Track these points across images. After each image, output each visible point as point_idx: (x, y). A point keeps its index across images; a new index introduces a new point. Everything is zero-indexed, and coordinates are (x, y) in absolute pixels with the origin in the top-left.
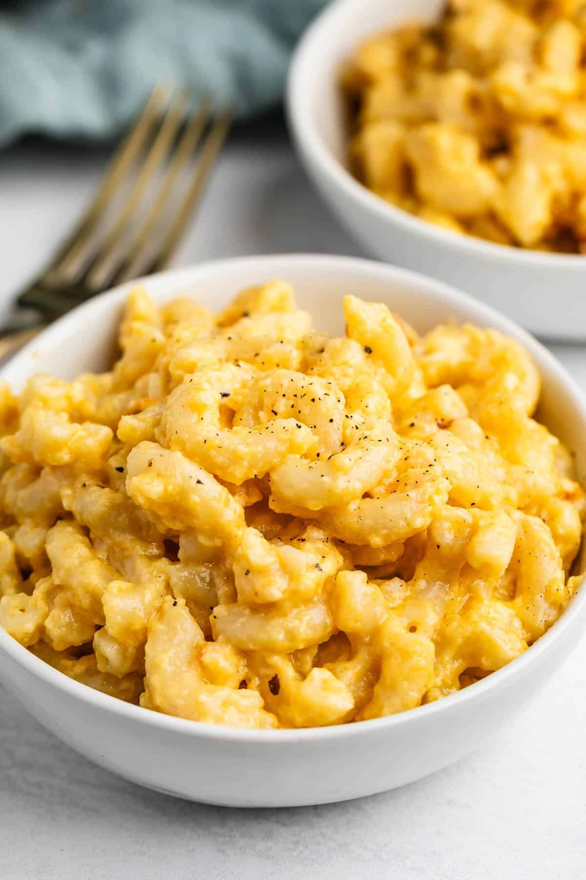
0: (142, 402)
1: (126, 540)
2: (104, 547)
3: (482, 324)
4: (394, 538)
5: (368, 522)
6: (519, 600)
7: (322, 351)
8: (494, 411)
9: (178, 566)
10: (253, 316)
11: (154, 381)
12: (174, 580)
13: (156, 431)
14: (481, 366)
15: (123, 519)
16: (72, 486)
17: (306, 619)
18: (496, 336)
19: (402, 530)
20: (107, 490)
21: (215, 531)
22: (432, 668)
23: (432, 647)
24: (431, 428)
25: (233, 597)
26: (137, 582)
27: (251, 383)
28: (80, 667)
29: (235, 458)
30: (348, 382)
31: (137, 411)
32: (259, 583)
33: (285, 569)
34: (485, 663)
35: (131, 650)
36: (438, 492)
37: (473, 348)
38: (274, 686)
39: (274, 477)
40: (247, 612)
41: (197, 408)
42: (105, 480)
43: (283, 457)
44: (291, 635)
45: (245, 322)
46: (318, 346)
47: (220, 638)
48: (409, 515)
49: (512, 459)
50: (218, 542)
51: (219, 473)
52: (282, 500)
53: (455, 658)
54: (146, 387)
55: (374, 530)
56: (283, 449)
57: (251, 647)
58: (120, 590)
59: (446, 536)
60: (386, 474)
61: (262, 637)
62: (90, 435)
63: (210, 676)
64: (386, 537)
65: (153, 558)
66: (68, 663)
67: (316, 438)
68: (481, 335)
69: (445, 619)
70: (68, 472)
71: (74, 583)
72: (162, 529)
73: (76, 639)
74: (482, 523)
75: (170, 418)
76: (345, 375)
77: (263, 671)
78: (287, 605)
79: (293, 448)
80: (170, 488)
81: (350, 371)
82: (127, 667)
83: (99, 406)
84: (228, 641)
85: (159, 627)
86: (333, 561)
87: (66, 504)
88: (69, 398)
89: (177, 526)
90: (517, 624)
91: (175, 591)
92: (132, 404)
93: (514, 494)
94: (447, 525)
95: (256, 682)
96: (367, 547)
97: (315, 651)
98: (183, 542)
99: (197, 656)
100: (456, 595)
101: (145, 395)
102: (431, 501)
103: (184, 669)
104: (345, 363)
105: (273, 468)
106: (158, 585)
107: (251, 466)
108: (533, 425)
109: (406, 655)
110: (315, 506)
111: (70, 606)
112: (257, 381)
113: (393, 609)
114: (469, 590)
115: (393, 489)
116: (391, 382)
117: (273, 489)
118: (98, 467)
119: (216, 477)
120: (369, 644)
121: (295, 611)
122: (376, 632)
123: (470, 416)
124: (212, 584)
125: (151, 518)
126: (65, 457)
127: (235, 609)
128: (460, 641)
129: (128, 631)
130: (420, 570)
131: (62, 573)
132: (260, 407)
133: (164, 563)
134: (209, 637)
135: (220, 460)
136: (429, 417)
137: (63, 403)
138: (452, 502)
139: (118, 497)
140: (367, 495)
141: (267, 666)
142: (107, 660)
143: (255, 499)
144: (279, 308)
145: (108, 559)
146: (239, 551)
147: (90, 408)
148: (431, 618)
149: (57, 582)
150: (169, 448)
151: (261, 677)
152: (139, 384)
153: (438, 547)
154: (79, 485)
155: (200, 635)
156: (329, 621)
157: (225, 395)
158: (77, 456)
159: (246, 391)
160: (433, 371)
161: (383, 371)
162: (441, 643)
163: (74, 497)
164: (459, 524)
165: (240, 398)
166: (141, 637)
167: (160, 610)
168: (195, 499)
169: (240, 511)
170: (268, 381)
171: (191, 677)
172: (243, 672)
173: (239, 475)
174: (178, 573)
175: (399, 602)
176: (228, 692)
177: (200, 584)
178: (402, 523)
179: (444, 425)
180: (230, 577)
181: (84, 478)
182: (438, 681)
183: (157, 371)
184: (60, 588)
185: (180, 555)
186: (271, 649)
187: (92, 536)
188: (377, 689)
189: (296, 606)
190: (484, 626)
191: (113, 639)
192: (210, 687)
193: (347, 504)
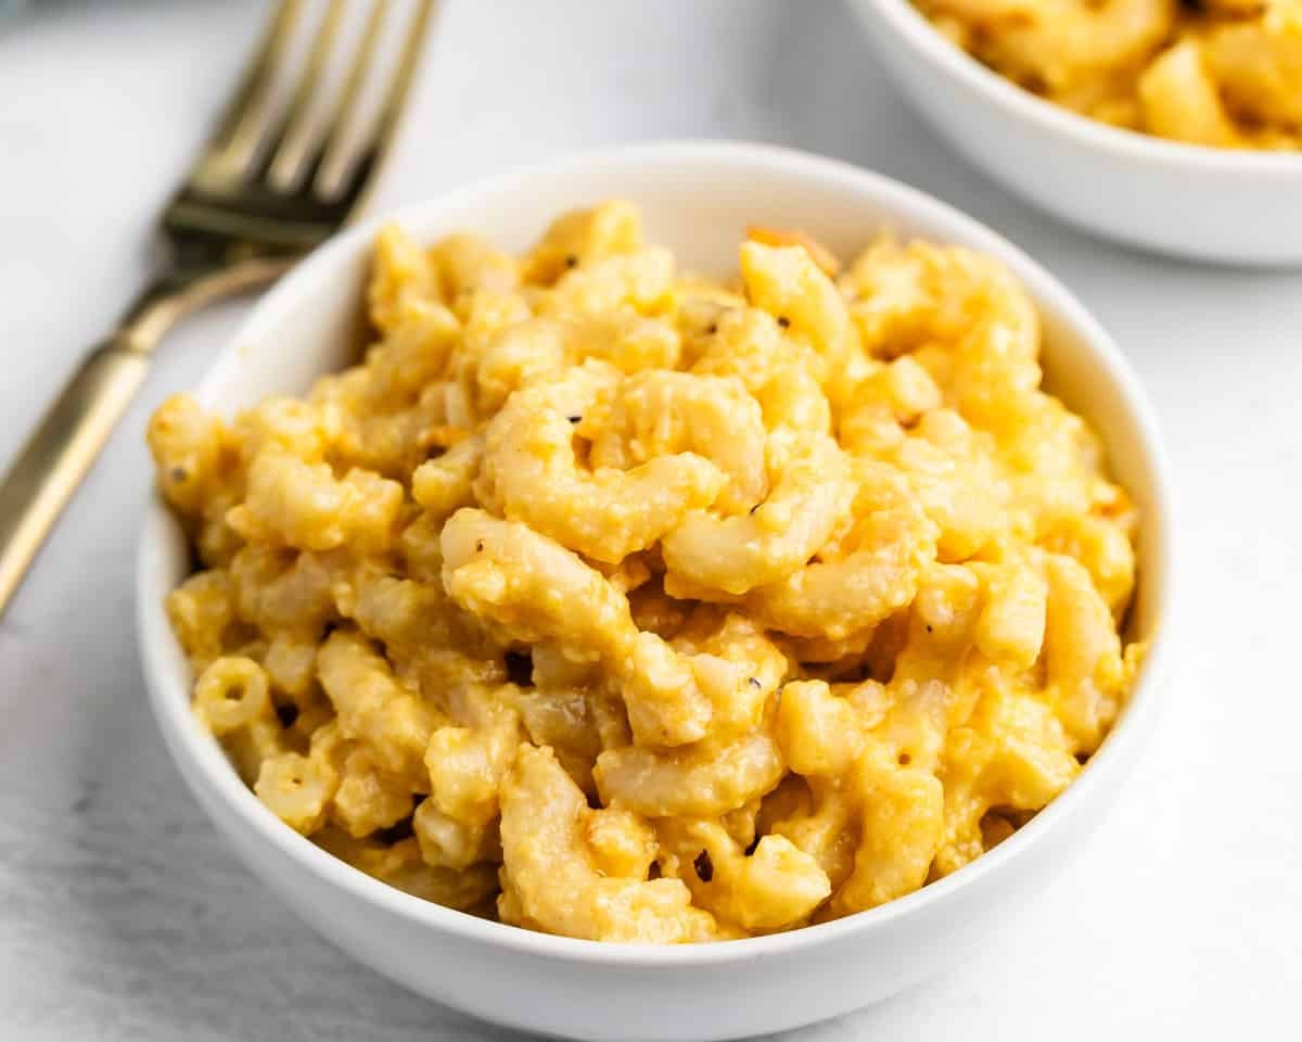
0: (441, 435)
1: (448, 660)
2: (413, 672)
3: (939, 239)
4: (862, 623)
5: (823, 604)
6: (1054, 691)
7: (713, 330)
8: (984, 395)
9: (535, 695)
10: (582, 262)
11: (453, 396)
12: (531, 720)
13: (476, 486)
14: (950, 316)
15: (440, 628)
16: (349, 579)
17: (743, 763)
18: (963, 257)
19: (875, 610)
20: (407, 583)
21: (589, 639)
22: (940, 818)
23: (938, 786)
24: (890, 432)
25: (626, 736)
26: (473, 725)
27: (611, 395)
28: (394, 859)
29: (609, 526)
30: (759, 380)
31: (435, 451)
32: (668, 718)
33: (704, 689)
34: (1019, 800)
35: (476, 831)
36: (922, 545)
37: (931, 282)
38: (704, 868)
39: (670, 547)
40: (651, 759)
41: (540, 451)
42: (400, 564)
43: (681, 513)
44: (723, 790)
45: (573, 279)
46: (705, 322)
47: (613, 802)
48: (884, 589)
49: (1018, 466)
50: (595, 656)
51: (586, 550)
52: (685, 580)
53: (972, 797)
54: (441, 407)
55: (833, 616)
56: (679, 502)
57: (664, 812)
58: (452, 743)
59: (940, 613)
60: (840, 524)
61: (681, 797)
62: (371, 496)
63: (605, 864)
64: (851, 623)
65: (491, 685)
66: (375, 854)
67: (726, 478)
68: (940, 258)
69: (951, 737)
70: (341, 558)
71: (377, 736)
72: (503, 641)
73: (386, 819)
74: (994, 588)
75: (500, 471)
76: (755, 369)
77: (683, 846)
78: (713, 745)
79: (693, 499)
80: (516, 582)
81: (762, 361)
82: (470, 856)
83: (365, 439)
84: (626, 807)
85: (520, 794)
86: (773, 666)
87: (344, 608)
88: (319, 431)
89: (527, 636)
90: (1056, 728)
91: (535, 736)
92: (423, 437)
93: (1027, 521)
94: (939, 594)
95: (673, 863)
96: (822, 639)
97: (757, 806)
98: (537, 657)
99: (583, 836)
100: (961, 697)
101: (441, 420)
102: (913, 561)
103: (565, 857)
104: (753, 350)
105: (665, 534)
106: (508, 727)
107: (634, 535)
108: (1041, 400)
109: (902, 804)
110: (738, 588)
111: (373, 769)
112: (622, 391)
113: (871, 731)
114: (978, 684)
115: (850, 545)
116: (822, 365)
117: (669, 565)
118: (384, 545)
119: (581, 556)
120: (842, 790)
121: (725, 753)
122: (850, 773)
123: (946, 403)
124: (589, 717)
125: (485, 626)
126: (335, 536)
127: (632, 755)
128: (977, 770)
129: (470, 804)
130: (903, 665)
131: (355, 722)
132: (630, 433)
133: (511, 691)
134: (595, 801)
135: (587, 530)
136: (883, 412)
137: (314, 442)
138: (945, 556)
139: (428, 594)
140: (814, 560)
141: (690, 838)
142: (437, 848)
143: (641, 578)
144: (621, 247)
145: (422, 690)
146: (629, 664)
147: (353, 442)
148: (930, 741)
149: (348, 735)
150: (502, 516)
151: (680, 856)
152: (427, 398)
153: (930, 629)
154: (360, 577)
155: (582, 801)
156: (776, 761)
157: (574, 420)
158: (354, 534)
159: (606, 409)
160: (875, 329)
161: (809, 350)
162: (949, 774)
163: (355, 595)
164: (957, 592)
165: (596, 422)
166: (490, 812)
167: (515, 767)
168: (555, 595)
169: (623, 603)
170: (639, 393)
171: (577, 869)
172: (652, 851)
173: (616, 550)
174: (536, 706)
175: (877, 718)
176: (636, 886)
177: (570, 719)
178: (873, 601)
179: (911, 425)
180: (618, 707)
181: (368, 566)
182: (951, 834)
183: (452, 378)
184: (355, 743)
185: (536, 676)
186: (693, 813)
187: (389, 654)
188: (860, 858)
189: (726, 745)
190: (1011, 744)
191: (446, 817)
192: (607, 881)
193: (786, 579)
